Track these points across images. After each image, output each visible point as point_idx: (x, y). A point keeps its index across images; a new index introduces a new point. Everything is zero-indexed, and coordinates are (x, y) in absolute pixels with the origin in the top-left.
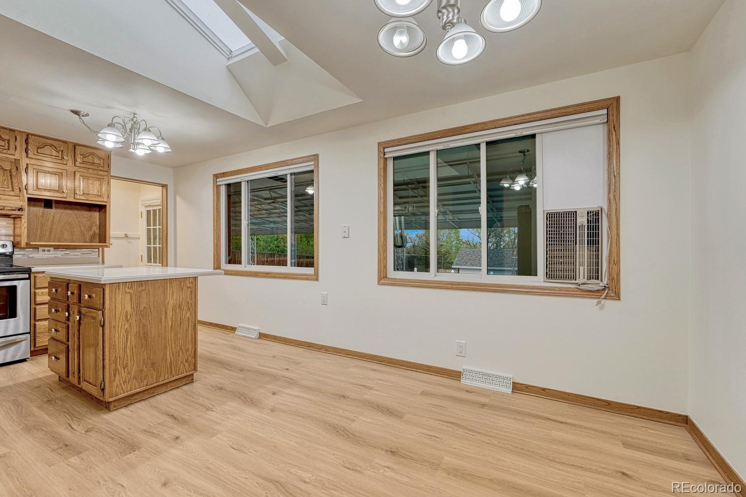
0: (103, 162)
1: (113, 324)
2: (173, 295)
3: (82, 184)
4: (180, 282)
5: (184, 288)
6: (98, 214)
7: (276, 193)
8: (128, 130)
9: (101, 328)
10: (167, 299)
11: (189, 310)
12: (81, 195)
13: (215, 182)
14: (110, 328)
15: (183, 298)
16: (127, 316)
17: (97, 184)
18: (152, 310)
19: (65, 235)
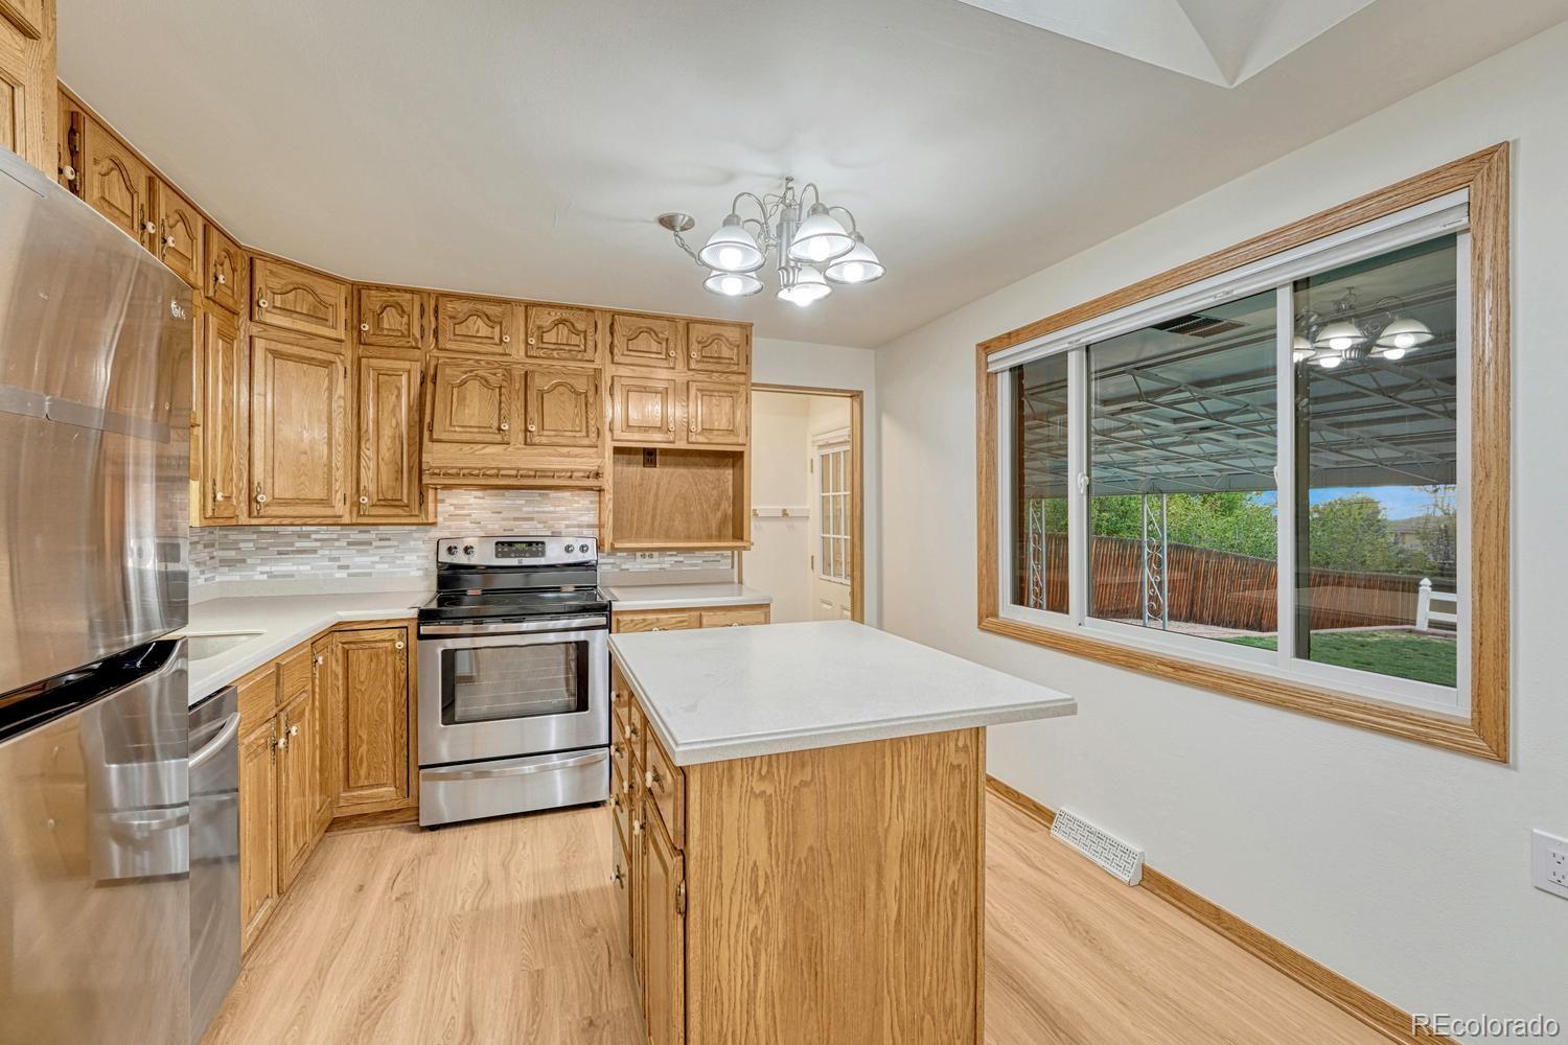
0: (738, 354)
1: (713, 913)
2: (902, 798)
3: (699, 408)
4: (927, 748)
5: (940, 770)
6: (731, 472)
7: (1156, 378)
8: (773, 232)
9: (681, 921)
10: (883, 815)
11: (957, 853)
12: (699, 434)
13: (983, 364)
14: (705, 928)
15: (934, 811)
16: (754, 884)
17: (727, 403)
18: (836, 856)
19: (677, 523)
